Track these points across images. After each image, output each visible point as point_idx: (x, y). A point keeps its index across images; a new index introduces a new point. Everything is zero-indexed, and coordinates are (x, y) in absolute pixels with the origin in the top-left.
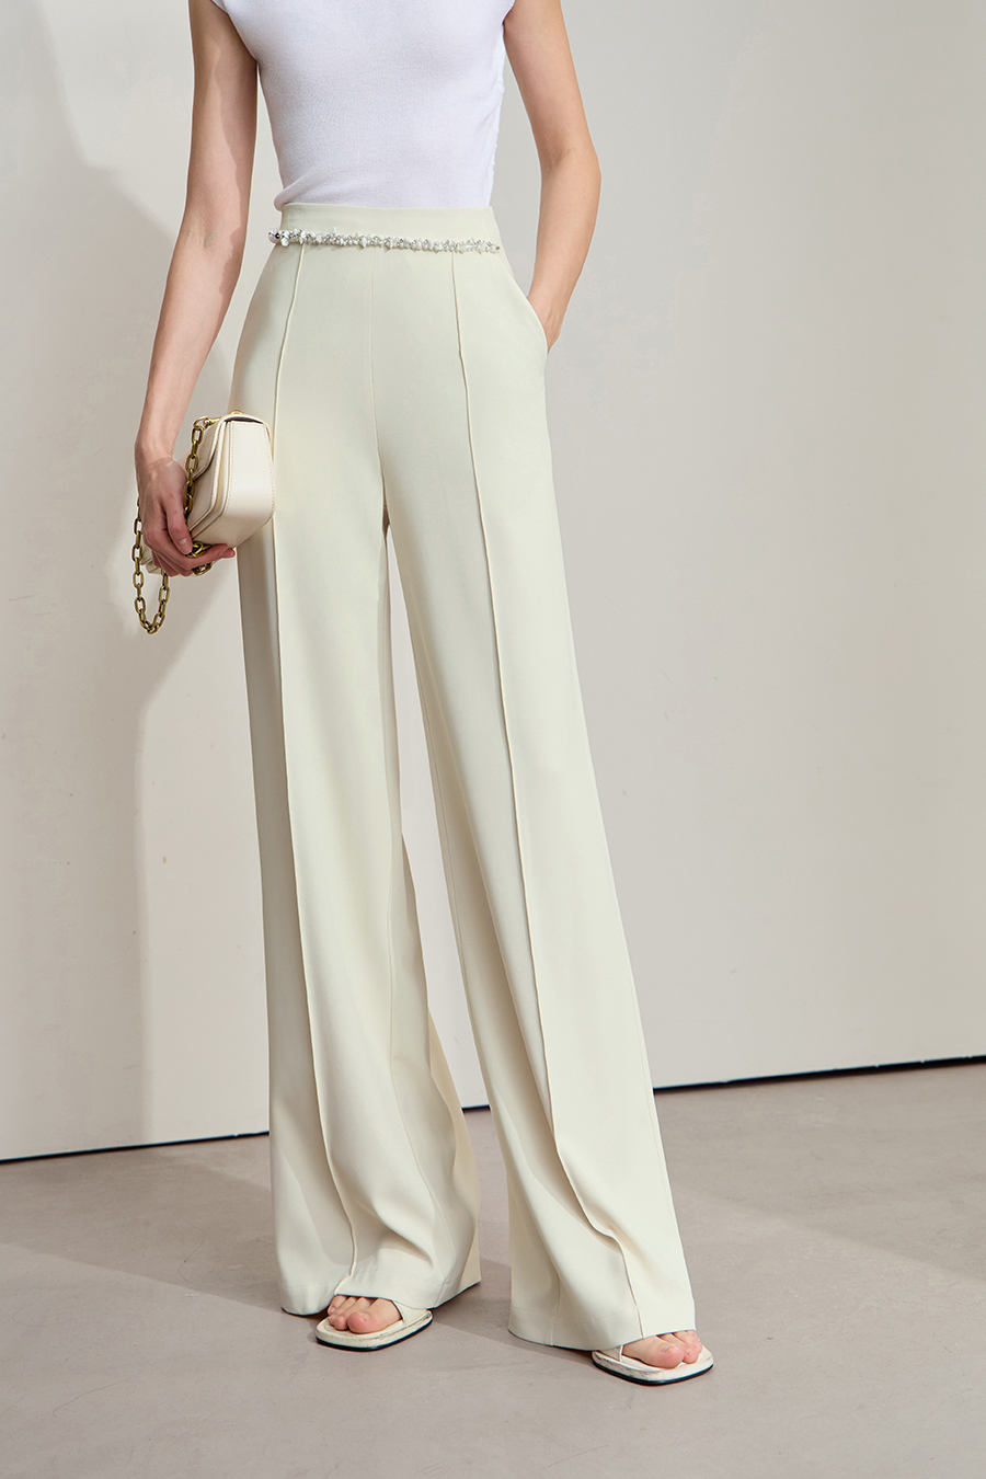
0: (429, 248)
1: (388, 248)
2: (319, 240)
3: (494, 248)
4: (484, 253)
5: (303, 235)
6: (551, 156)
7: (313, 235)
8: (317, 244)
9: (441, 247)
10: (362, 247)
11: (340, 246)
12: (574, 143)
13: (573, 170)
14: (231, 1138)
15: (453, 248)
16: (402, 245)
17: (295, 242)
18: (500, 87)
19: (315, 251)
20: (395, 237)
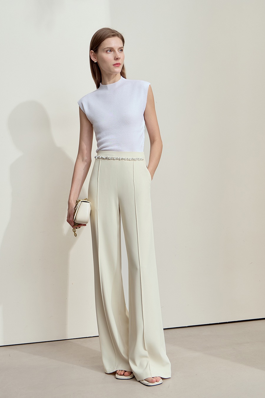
0: (128, 160)
1: (120, 160)
2: (105, 158)
3: (142, 159)
4: (140, 161)
5: (100, 157)
6: (152, 141)
7: (103, 157)
8: (104, 159)
9: (131, 159)
10: (114, 160)
11: (109, 159)
12: (157, 138)
13: (156, 144)
14: (87, 337)
15: (134, 160)
16: (122, 159)
17: (98, 158)
18: (144, 129)
19: (103, 160)
20: (121, 158)
